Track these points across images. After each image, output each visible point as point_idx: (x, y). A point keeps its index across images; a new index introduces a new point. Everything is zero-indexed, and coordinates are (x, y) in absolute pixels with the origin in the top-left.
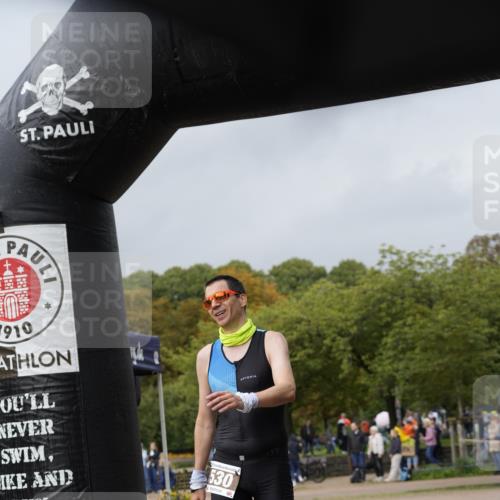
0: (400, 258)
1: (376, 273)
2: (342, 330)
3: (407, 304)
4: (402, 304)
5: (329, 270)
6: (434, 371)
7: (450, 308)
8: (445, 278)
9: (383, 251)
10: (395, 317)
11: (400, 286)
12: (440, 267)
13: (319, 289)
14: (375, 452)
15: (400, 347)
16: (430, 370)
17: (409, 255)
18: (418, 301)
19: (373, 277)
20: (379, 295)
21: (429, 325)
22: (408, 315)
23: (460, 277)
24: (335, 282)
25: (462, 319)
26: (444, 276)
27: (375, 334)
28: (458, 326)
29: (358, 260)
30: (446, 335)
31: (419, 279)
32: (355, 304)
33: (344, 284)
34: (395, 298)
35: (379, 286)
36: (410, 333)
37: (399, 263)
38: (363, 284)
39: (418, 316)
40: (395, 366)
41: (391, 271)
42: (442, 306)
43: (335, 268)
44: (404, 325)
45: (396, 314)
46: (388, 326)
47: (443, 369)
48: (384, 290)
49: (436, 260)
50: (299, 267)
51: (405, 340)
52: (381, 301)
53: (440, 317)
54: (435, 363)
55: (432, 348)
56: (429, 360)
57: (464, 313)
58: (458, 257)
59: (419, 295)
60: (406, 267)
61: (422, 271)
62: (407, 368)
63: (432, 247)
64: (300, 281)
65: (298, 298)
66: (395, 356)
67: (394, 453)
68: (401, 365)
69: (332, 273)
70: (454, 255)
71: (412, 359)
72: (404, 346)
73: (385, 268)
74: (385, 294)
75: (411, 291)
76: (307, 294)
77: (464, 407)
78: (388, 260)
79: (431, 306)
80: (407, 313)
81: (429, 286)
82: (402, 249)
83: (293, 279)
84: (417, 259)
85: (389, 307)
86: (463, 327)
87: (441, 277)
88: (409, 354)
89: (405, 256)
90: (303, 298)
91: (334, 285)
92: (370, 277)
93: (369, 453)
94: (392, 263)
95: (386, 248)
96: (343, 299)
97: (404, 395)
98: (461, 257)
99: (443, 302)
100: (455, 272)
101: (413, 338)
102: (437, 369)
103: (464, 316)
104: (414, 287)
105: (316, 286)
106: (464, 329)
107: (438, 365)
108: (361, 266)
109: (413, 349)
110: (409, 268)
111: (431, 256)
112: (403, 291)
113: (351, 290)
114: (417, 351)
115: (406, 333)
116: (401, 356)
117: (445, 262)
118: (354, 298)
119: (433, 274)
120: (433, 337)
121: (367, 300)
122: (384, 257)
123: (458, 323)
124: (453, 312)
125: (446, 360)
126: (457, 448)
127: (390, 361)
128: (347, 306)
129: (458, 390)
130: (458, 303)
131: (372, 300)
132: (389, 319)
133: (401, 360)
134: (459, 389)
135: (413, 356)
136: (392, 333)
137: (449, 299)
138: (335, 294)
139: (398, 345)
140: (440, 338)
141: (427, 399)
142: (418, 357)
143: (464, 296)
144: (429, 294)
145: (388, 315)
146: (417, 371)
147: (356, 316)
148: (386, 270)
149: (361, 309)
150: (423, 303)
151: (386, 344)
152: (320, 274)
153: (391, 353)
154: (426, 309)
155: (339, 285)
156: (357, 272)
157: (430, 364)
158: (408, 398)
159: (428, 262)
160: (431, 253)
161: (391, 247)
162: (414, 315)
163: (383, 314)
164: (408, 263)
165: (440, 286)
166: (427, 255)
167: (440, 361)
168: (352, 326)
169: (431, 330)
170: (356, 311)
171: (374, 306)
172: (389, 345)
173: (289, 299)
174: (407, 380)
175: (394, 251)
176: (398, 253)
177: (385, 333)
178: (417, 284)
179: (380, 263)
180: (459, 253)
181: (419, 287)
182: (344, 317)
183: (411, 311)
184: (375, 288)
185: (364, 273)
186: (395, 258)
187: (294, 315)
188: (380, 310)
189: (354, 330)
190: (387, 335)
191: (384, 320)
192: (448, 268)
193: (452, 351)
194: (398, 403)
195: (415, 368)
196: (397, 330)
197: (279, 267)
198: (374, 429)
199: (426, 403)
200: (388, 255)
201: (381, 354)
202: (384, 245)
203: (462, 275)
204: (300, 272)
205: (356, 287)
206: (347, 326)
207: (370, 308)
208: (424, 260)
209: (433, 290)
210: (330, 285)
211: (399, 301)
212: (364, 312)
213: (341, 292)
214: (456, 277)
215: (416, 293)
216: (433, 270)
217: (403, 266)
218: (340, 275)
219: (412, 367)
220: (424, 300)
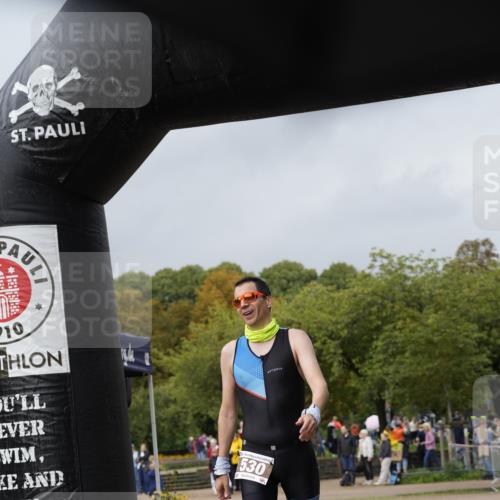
0: (391, 262)
1: (367, 276)
2: (333, 333)
3: (397, 307)
4: (393, 307)
5: (319, 272)
6: (424, 375)
7: (440, 312)
8: (436, 282)
9: (373, 255)
10: (385, 321)
11: (390, 290)
12: (430, 272)
13: (310, 292)
14: (365, 455)
15: (390, 351)
16: (420, 374)
17: (399, 259)
18: (408, 305)
19: (364, 281)
20: (369, 299)
21: (419, 328)
22: (399, 319)
23: (449, 282)
24: (326, 285)
25: (452, 323)
26: (435, 280)
27: (365, 337)
28: (448, 330)
29: (349, 263)
30: (436, 339)
31: (409, 283)
32: (345, 307)
33: (335, 286)
34: (386, 302)
35: (370, 289)
36: (400, 337)
37: (390, 267)
38: (353, 287)
39: (408, 320)
40: (385, 369)
41: (381, 274)
42: (432, 310)
43: (325, 271)
44: (394, 328)
45: (386, 317)
46: (378, 329)
47: (432, 373)
48: (374, 293)
49: (426, 264)
50: (290, 270)
51: (395, 343)
52: (371, 304)
53: (430, 321)
54: (425, 367)
55: (421, 352)
56: (419, 364)
57: (454, 318)
58: (448, 261)
59: (409, 299)
60: (396, 271)
61: (412, 275)
62: (398, 372)
63: (422, 251)
64: (291, 284)
65: (289, 301)
66: (385, 359)
67: (384, 457)
68: (391, 369)
69: (322, 276)
70: (444, 260)
71: (402, 363)
72: (394, 349)
73: (375, 272)
74: (375, 298)
75: (401, 295)
76: (298, 296)
77: (453, 411)
78: (378, 264)
79: (421, 311)
80: (397, 316)
81: (419, 290)
82: (393, 253)
83: (284, 281)
84: (408, 263)
85: (379, 311)
86: (454, 331)
87: (431, 282)
88: (398, 358)
89: (395, 260)
90: (294, 301)
91: (324, 289)
92: (361, 280)
93: (359, 456)
94: (382, 266)
95: (377, 251)
96: (333, 302)
97: (394, 399)
98: (451, 262)
99: (433, 306)
100: (445, 276)
101: (403, 342)
102: (427, 373)
103: (454, 320)
104: (404, 291)
105: (306, 289)
106: (453, 334)
107: (428, 369)
108: (351, 269)
109: (403, 352)
110: (399, 272)
111: (422, 260)
112: (394, 295)
113: (341, 294)
114: (407, 354)
115: (396, 337)
116: (392, 360)
117: (435, 266)
118: (344, 302)
119: (424, 278)
120: (422, 341)
121: (357, 304)
122: (375, 260)
123: (449, 327)
124: (442, 317)
125: (436, 364)
126: (446, 452)
127: (380, 364)
128: (337, 308)
129: (447, 394)
130: (448, 307)
131: (363, 303)
132: (379, 323)
133: (391, 364)
134: (449, 394)
135: (403, 360)
136: (382, 337)
137: (439, 304)
138: (325, 297)
139: (388, 348)
140: (430, 342)
141: (417, 403)
142: (408, 361)
143: (454, 301)
144: (419, 298)
145: (378, 318)
146: (407, 375)
147: (347, 319)
148: (377, 274)
149: (350, 312)
150: (413, 307)
151: (376, 347)
152: (311, 277)
153: (381, 357)
154: (416, 313)
155: (330, 288)
156: (348, 275)
157: (419, 368)
158: (397, 401)
159: (418, 266)
160: (421, 257)
161: (382, 251)
162: (405, 319)
163: (373, 317)
164: (398, 266)
166: (417, 259)
167: (430, 365)
168: (342, 329)
169: (421, 334)
170: (347, 314)
171: (364, 309)
172: (379, 349)
173: (280, 301)
174: (397, 384)
175: (384, 254)
176: (388, 257)
177: (375, 337)
178: (406, 288)
179: (371, 267)
180: (450, 258)
181: (410, 291)
182: (334, 319)
183: (401, 315)
184: (366, 292)
185: (355, 276)
186: (385, 261)
187: (285, 318)
188: (370, 314)
189: (344, 333)
190: (377, 339)
191: (375, 324)
192: (438, 273)
193: (441, 355)
194: (388, 407)
195: (404, 371)
196: (387, 333)
197: (270, 269)
198: (363, 431)
199: (415, 407)
200: (378, 259)
201: (372, 358)
202: (374, 248)
203: (452, 279)
204: (291, 274)
205: (347, 291)
206: (337, 329)
207: (361, 311)
208: (414, 265)
209: (423, 294)
210: (320, 287)
211: (390, 305)
212: (354, 315)
213: (332, 294)
214: (445, 281)
215: (406, 297)
216: (423, 274)
217: (393, 269)
218: (331, 278)
219: (402, 371)
220: (415, 304)
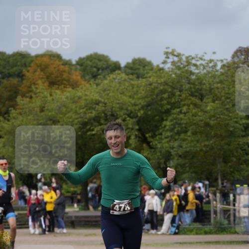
0: (180, 60)
1: (161, 70)
2: (131, 112)
3: (184, 96)
4: (180, 95)
7: (217, 102)
8: (215, 78)
9: (167, 53)
10: (174, 106)
11: (178, 82)
12: (211, 69)
15: (176, 130)
17: (187, 58)
18: (192, 95)
19: (158, 73)
20: (161, 88)
21: (200, 114)
22: (184, 105)
23: (225, 78)
24: (128, 74)
25: (225, 111)
26: (214, 77)
27: (157, 118)
28: (222, 116)
30: (212, 123)
31: (193, 77)
33: (135, 76)
34: (175, 91)
35: (162, 80)
36: (184, 119)
37: (179, 64)
38: (150, 77)
39: (191, 106)
41: (172, 69)
42: (210, 100)
43: (128, 63)
45: (175, 103)
46: (168, 112)
48: (166, 83)
49: (207, 63)
50: (100, 60)
51: (180, 124)
52: (163, 92)
53: (208, 108)
54: (203, 144)
56: (198, 141)
57: (227, 106)
58: (225, 62)
59: (193, 90)
60: (184, 67)
61: (197, 71)
63: (205, 53)
64: (100, 72)
65: (98, 85)
67: (168, 213)
69: (128, 66)
70: (222, 61)
72: (179, 129)
73: (168, 67)
74: (166, 87)
75: (188, 86)
76: (105, 82)
79: (202, 100)
80: (183, 103)
81: (201, 83)
82: (182, 53)
83: (94, 69)
84: (194, 62)
85: (169, 97)
86: (226, 117)
87: (211, 77)
88: (182, 136)
89: (184, 58)
91: (126, 77)
92: (156, 73)
94: (173, 63)
95: (170, 51)
96: (133, 88)
98: (227, 63)
99: (212, 96)
100: (222, 74)
101: (186, 124)
103: (227, 109)
104: (189, 83)
105: (112, 76)
106: (226, 119)
107: (205, 146)
108: (150, 63)
109: (186, 132)
110: (186, 68)
111: (204, 60)
112: (182, 86)
113: (140, 82)
114: (189, 133)
115: (181, 119)
116: (176, 137)
117: (215, 66)
119: (205, 74)
120: (202, 124)
121: (152, 91)
122: (168, 58)
124: (218, 106)
125: (211, 142)
128: (136, 94)
130: (223, 98)
131: (156, 91)
132: (169, 107)
134: (220, 166)
135: (185, 137)
137: (216, 95)
138: (127, 84)
139: (174, 128)
140: (207, 125)
142: (189, 138)
143: (228, 93)
144: (201, 90)
145: (169, 103)
148: (169, 68)
150: (196, 96)
151: (165, 126)
152: (116, 67)
153: (169, 134)
154: (198, 101)
156: (147, 68)
159: (201, 64)
160: (204, 58)
161: (174, 50)
162: (189, 106)
163: (164, 102)
164: (185, 64)
165: (210, 84)
166: (201, 59)
167: (207, 143)
168: (139, 110)
169: (201, 118)
170: (143, 98)
171: (157, 95)
172: (167, 127)
173: (91, 85)
174: (180, 156)
175: (175, 53)
176: (178, 55)
177: (165, 118)
179: (164, 62)
180: (227, 60)
181: (194, 84)
182: (133, 102)
183: (186, 102)
184: (159, 82)
185: (152, 69)
186: (176, 59)
188: (162, 99)
189: (141, 113)
190: (166, 120)
191: (165, 108)
192: (217, 71)
193: (216, 135)
195: (186, 147)
196: (175, 116)
198: (152, 191)
200: (171, 56)
202: (168, 48)
203: (227, 76)
204: (100, 64)
205: (144, 80)
207: (154, 97)
208: (198, 63)
209: (204, 87)
210: (123, 76)
211: (178, 93)
212: (149, 99)
213: (132, 82)
214: (222, 78)
215: (191, 88)
216: (205, 71)
217: (182, 66)
218: (132, 69)
220: (197, 94)
